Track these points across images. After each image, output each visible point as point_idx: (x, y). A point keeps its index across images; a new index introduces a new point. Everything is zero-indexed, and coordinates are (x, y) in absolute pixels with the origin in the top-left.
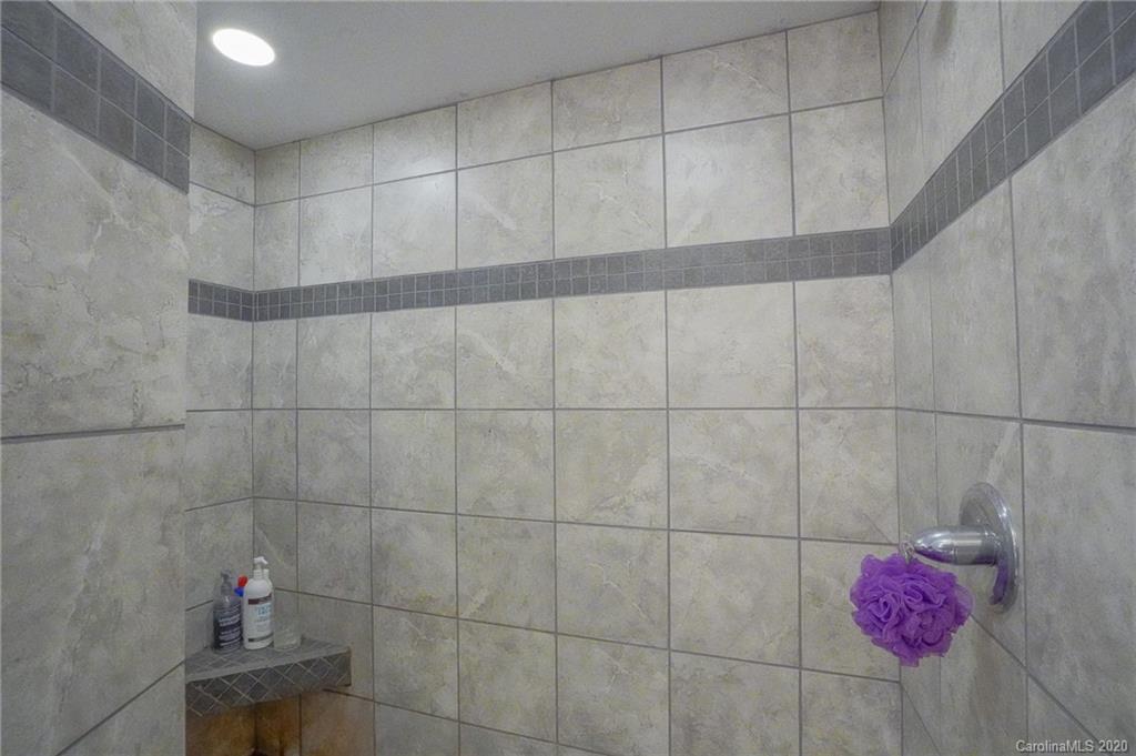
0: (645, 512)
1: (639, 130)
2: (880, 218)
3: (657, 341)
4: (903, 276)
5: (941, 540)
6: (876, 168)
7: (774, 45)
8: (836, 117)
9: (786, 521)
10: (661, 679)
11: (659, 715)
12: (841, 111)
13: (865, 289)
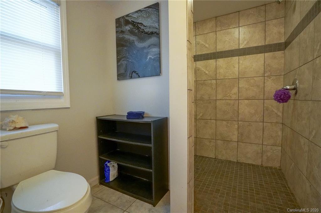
0: (234, 97)
1: (234, 26)
2: (283, 41)
3: (237, 66)
4: (286, 51)
5: (288, 87)
6: (283, 30)
7: (263, 8)
8: (275, 21)
9: (262, 97)
10: (236, 126)
11: (236, 133)
12: (276, 20)
13: (279, 54)
